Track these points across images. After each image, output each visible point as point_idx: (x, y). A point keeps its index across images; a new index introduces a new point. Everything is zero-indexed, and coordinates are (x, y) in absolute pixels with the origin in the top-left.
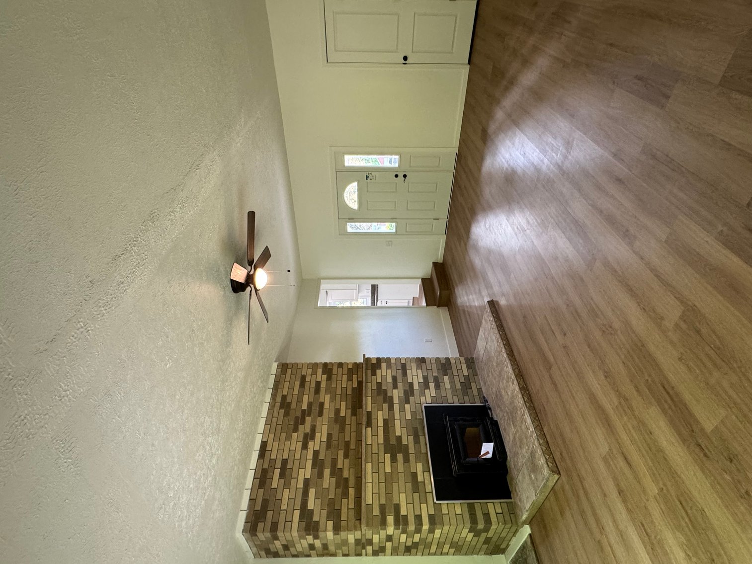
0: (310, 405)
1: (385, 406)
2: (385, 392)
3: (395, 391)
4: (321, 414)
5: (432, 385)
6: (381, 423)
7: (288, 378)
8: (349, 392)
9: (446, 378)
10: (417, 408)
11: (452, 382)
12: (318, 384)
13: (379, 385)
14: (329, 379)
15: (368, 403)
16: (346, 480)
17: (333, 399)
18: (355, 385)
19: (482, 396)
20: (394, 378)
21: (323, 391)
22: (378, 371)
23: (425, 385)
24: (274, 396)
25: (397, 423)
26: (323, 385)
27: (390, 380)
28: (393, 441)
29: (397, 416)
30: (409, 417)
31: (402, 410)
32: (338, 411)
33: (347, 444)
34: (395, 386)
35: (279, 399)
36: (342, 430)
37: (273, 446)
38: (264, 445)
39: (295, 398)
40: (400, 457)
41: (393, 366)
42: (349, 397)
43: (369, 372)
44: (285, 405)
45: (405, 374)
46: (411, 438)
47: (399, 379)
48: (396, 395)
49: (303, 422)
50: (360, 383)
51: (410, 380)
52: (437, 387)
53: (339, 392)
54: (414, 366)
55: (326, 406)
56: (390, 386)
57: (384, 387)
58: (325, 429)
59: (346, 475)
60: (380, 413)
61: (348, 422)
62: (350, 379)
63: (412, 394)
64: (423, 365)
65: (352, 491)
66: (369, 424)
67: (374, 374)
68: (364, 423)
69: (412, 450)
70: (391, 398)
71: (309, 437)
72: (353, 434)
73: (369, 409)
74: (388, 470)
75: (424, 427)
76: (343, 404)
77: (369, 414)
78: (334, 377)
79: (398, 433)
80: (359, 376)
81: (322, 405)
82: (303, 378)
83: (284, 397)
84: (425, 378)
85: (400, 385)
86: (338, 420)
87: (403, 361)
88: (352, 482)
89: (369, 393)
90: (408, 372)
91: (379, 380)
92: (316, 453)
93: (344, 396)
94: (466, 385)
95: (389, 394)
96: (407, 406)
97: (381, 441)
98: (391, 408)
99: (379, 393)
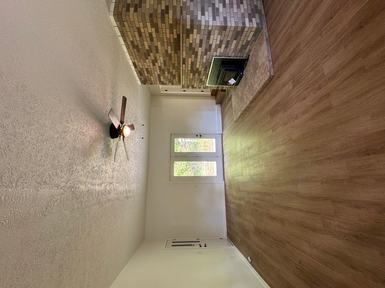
0: (150, 47)
1: (193, 56)
2: (194, 49)
3: (200, 49)
4: (157, 52)
5: (223, 46)
6: (190, 63)
7: (128, 30)
8: (172, 41)
9: (235, 42)
10: (210, 58)
11: (237, 45)
12: (151, 34)
13: (191, 44)
14: (157, 31)
15: (184, 54)
16: (175, 75)
17: (163, 45)
18: (176, 37)
19: (248, 54)
20: (201, 41)
21: (155, 39)
22: (191, 35)
23: (220, 46)
24: (125, 41)
25: (198, 63)
26: (154, 35)
27: (198, 42)
28: (195, 69)
29: (199, 60)
30: (204, 61)
31: (201, 58)
32: (167, 51)
33: (174, 64)
34: (201, 46)
35: (130, 43)
36: (170, 59)
37: (140, 65)
39: (139, 43)
40: (197, 74)
41: (202, 31)
42: (173, 44)
43: (185, 35)
44: (135, 46)
45: (209, 38)
46: (203, 69)
47: (204, 42)
48: (200, 51)
49: (149, 55)
50: (178, 36)
51: (211, 43)
52: (226, 47)
53: (165, 40)
54: (217, 32)
55: (159, 48)
56: (198, 45)
57: (194, 46)
58: (161, 58)
59: (174, 73)
60: (190, 59)
61: (173, 56)
62: (171, 32)
63: (210, 51)
64: (224, 32)
65: (177, 78)
66: (184, 63)
67: (188, 37)
68: (181, 62)
69: (202, 72)
70: (197, 52)
71: (154, 62)
72: (176, 61)
73: (184, 57)
74: (191, 77)
75: (211, 65)
76: (169, 47)
77: (184, 59)
78: (160, 30)
79: (197, 67)
80: (177, 30)
81: (157, 47)
82: (139, 29)
83: (132, 42)
84: (221, 42)
85: (204, 45)
86: (168, 55)
87: (210, 28)
88: (177, 75)
89: (184, 49)
90: (212, 36)
91: (191, 42)
92: (160, 67)
93: (169, 43)
94: (244, 47)
95: (196, 50)
96: (205, 57)
97: (189, 69)
98: (196, 57)
99: (190, 50)
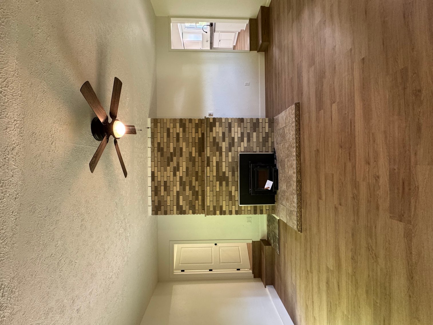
0: (175, 149)
1: (218, 153)
2: (218, 144)
3: (224, 143)
4: (181, 155)
5: (245, 139)
6: (215, 164)
7: (159, 131)
8: (197, 141)
9: (255, 134)
10: (235, 155)
11: (258, 137)
12: (178, 134)
13: (214, 138)
14: (184, 131)
15: (208, 152)
16: (197, 192)
17: (187, 146)
18: (200, 136)
19: (273, 147)
20: (224, 134)
21: (181, 140)
22: (214, 128)
23: (242, 139)
24: (153, 142)
25: (224, 164)
26: (181, 136)
27: (221, 135)
28: (221, 175)
29: (224, 160)
30: (230, 160)
31: (227, 156)
32: (191, 153)
33: (197, 173)
34: (224, 140)
35: (156, 145)
36: (194, 165)
37: (158, 174)
38: (153, 173)
39: (165, 144)
40: (224, 183)
41: (223, 124)
42: (197, 144)
43: (208, 128)
44: (160, 149)
45: (230, 131)
46: (230, 173)
47: (227, 135)
48: (224, 145)
49: (172, 161)
50: (203, 134)
51: (233, 136)
52: (249, 141)
53: (191, 141)
54: (236, 124)
55: (184, 150)
56: (221, 140)
57: (217, 141)
58: (184, 163)
59: (197, 189)
60: (214, 158)
61: (197, 160)
62: (197, 132)
63: (233, 146)
64: (242, 124)
65: (200, 197)
66: (208, 165)
67: (211, 130)
68: (206, 163)
69: (230, 179)
70: (221, 148)
71: (176, 169)
72: (200, 168)
73: (208, 155)
74: (218, 190)
75: (238, 166)
76: (194, 148)
77: (208, 158)
78: (187, 129)
79: (224, 170)
80: (202, 129)
81: (181, 149)
82: (168, 130)
83: (159, 144)
84: (242, 134)
85: (227, 139)
86: (191, 159)
87: (230, 121)
88: (200, 193)
89: (208, 145)
90: (233, 129)
91: (214, 136)
92: (181, 178)
93: (194, 144)
94: (265, 140)
95: (220, 146)
96: (230, 153)
97: (215, 174)
98: (221, 155)
99: (214, 145)
